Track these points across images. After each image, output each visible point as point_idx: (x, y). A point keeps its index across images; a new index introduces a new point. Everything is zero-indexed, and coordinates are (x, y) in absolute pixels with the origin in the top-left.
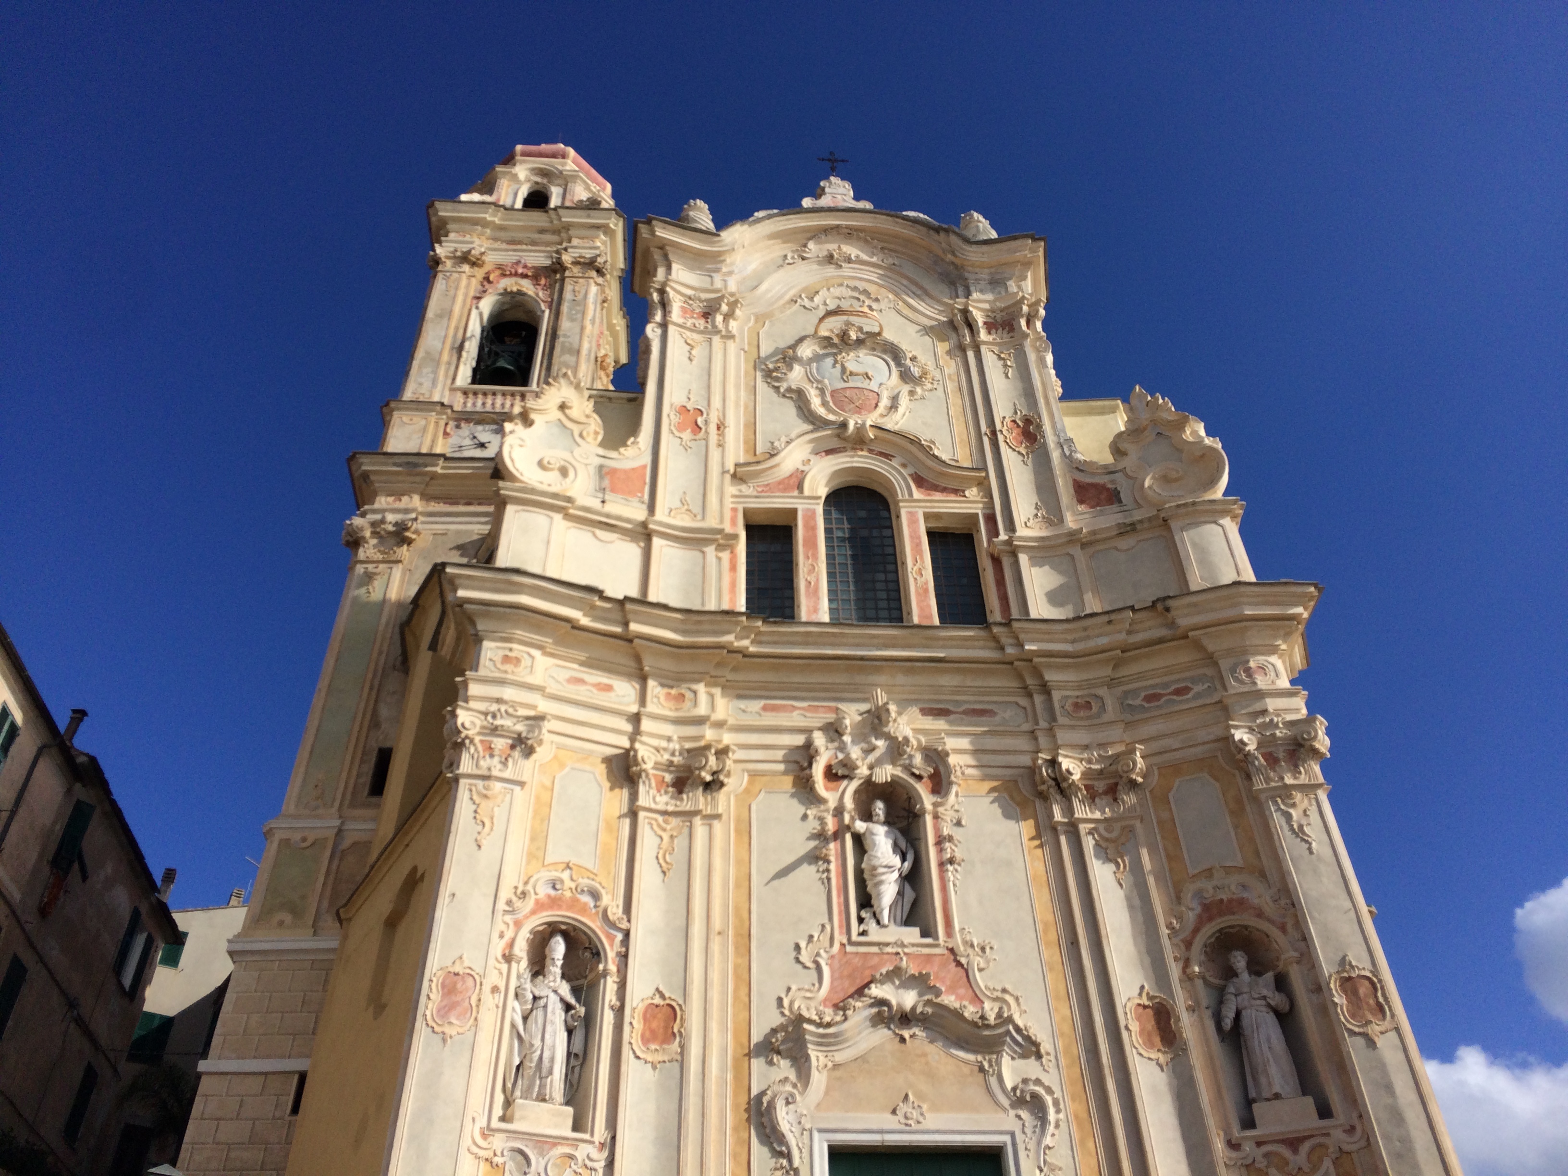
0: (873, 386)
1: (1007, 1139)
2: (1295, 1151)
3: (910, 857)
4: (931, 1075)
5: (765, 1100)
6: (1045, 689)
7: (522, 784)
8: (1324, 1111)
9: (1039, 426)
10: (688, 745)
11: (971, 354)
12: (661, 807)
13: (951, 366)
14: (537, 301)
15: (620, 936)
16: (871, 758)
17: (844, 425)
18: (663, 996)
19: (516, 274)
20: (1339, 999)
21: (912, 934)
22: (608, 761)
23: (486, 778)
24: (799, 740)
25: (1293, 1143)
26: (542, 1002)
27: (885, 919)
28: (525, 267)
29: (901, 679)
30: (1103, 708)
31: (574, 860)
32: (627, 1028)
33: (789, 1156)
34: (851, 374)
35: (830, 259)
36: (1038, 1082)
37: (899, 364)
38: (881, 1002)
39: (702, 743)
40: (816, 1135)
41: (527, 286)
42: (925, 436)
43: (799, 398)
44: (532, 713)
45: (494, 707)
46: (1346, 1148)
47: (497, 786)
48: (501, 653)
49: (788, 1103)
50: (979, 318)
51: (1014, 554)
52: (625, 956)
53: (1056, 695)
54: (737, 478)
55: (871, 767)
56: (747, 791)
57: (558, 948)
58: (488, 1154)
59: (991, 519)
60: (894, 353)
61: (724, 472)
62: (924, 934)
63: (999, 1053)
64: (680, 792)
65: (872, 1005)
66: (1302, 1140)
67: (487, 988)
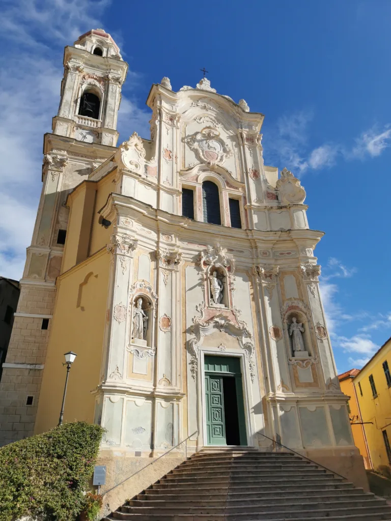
0: (217, 152)
1: (242, 355)
2: (303, 362)
3: (222, 287)
4: (227, 340)
5: (190, 342)
6: (256, 247)
7: (132, 258)
8: (310, 355)
9: (259, 173)
10: (171, 252)
11: (242, 147)
12: (164, 267)
13: (236, 150)
14: (100, 89)
15: (156, 300)
16: (214, 260)
17: (209, 163)
18: (166, 316)
19: (93, 78)
20: (317, 331)
21: (223, 306)
22: (151, 253)
23: (123, 255)
24: (197, 253)
25: (303, 361)
26: (138, 315)
27: (216, 301)
28: (96, 76)
29: (222, 240)
30: (269, 255)
31: (145, 279)
32: (158, 323)
33: (195, 356)
34: (211, 147)
35: (205, 108)
36: (250, 343)
37: (223, 146)
38: (216, 322)
39: (174, 252)
40: (202, 351)
41: (97, 83)
42: (229, 170)
43: (196, 152)
44: (134, 239)
45: (125, 236)
46: (314, 363)
47: (127, 258)
48: (125, 220)
49: (195, 344)
50: (245, 136)
51: (250, 209)
52: (157, 305)
53: (259, 250)
54: (181, 175)
55: (214, 263)
56: (184, 265)
57: (141, 302)
58: (130, 351)
59: (245, 198)
60: (222, 143)
61: (177, 172)
62: (226, 306)
63: (242, 336)
64: (169, 264)
65: (214, 323)
66: (305, 360)
67: (128, 311)
